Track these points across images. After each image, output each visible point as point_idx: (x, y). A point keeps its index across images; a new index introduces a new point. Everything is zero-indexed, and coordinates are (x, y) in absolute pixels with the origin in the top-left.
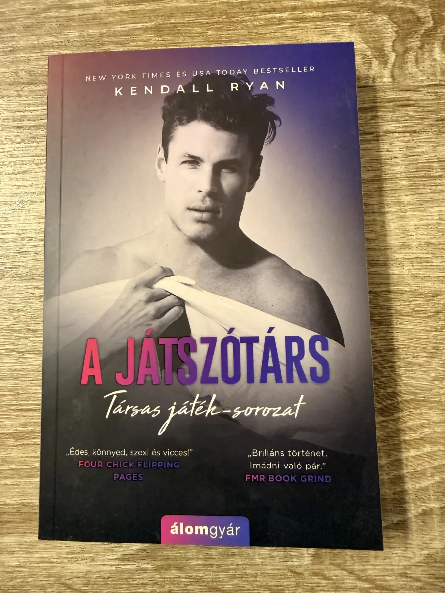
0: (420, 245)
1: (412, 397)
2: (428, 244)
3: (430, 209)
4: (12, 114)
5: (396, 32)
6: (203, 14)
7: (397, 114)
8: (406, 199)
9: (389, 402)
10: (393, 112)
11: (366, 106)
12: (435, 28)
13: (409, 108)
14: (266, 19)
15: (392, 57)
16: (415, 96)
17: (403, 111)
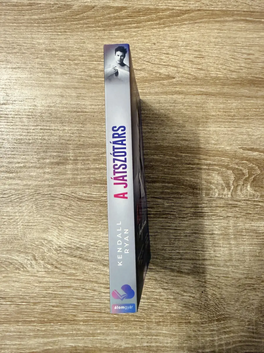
0: (236, 260)
1: (228, 316)
2: (239, 260)
3: (241, 247)
4: (87, 195)
5: (235, 177)
6: (163, 163)
7: (232, 210)
8: (232, 242)
9: (220, 317)
10: (231, 209)
11: (221, 205)
12: (249, 178)
13: (237, 208)
14: (187, 167)
15: (232, 188)
16: (239, 203)
17: (234, 209)
